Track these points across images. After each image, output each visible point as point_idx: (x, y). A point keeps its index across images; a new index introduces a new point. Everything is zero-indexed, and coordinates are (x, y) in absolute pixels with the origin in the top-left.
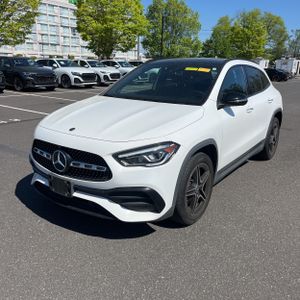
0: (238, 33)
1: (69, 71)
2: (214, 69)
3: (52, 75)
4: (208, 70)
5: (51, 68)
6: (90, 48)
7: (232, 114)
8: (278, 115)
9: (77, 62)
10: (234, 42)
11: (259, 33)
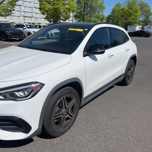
0: (125, 11)
1: (31, 30)
2: (86, 30)
3: (21, 33)
4: (82, 30)
5: (22, 29)
6: (46, 19)
7: (95, 59)
8: (134, 58)
9: (37, 26)
10: (123, 16)
11: (136, 12)
